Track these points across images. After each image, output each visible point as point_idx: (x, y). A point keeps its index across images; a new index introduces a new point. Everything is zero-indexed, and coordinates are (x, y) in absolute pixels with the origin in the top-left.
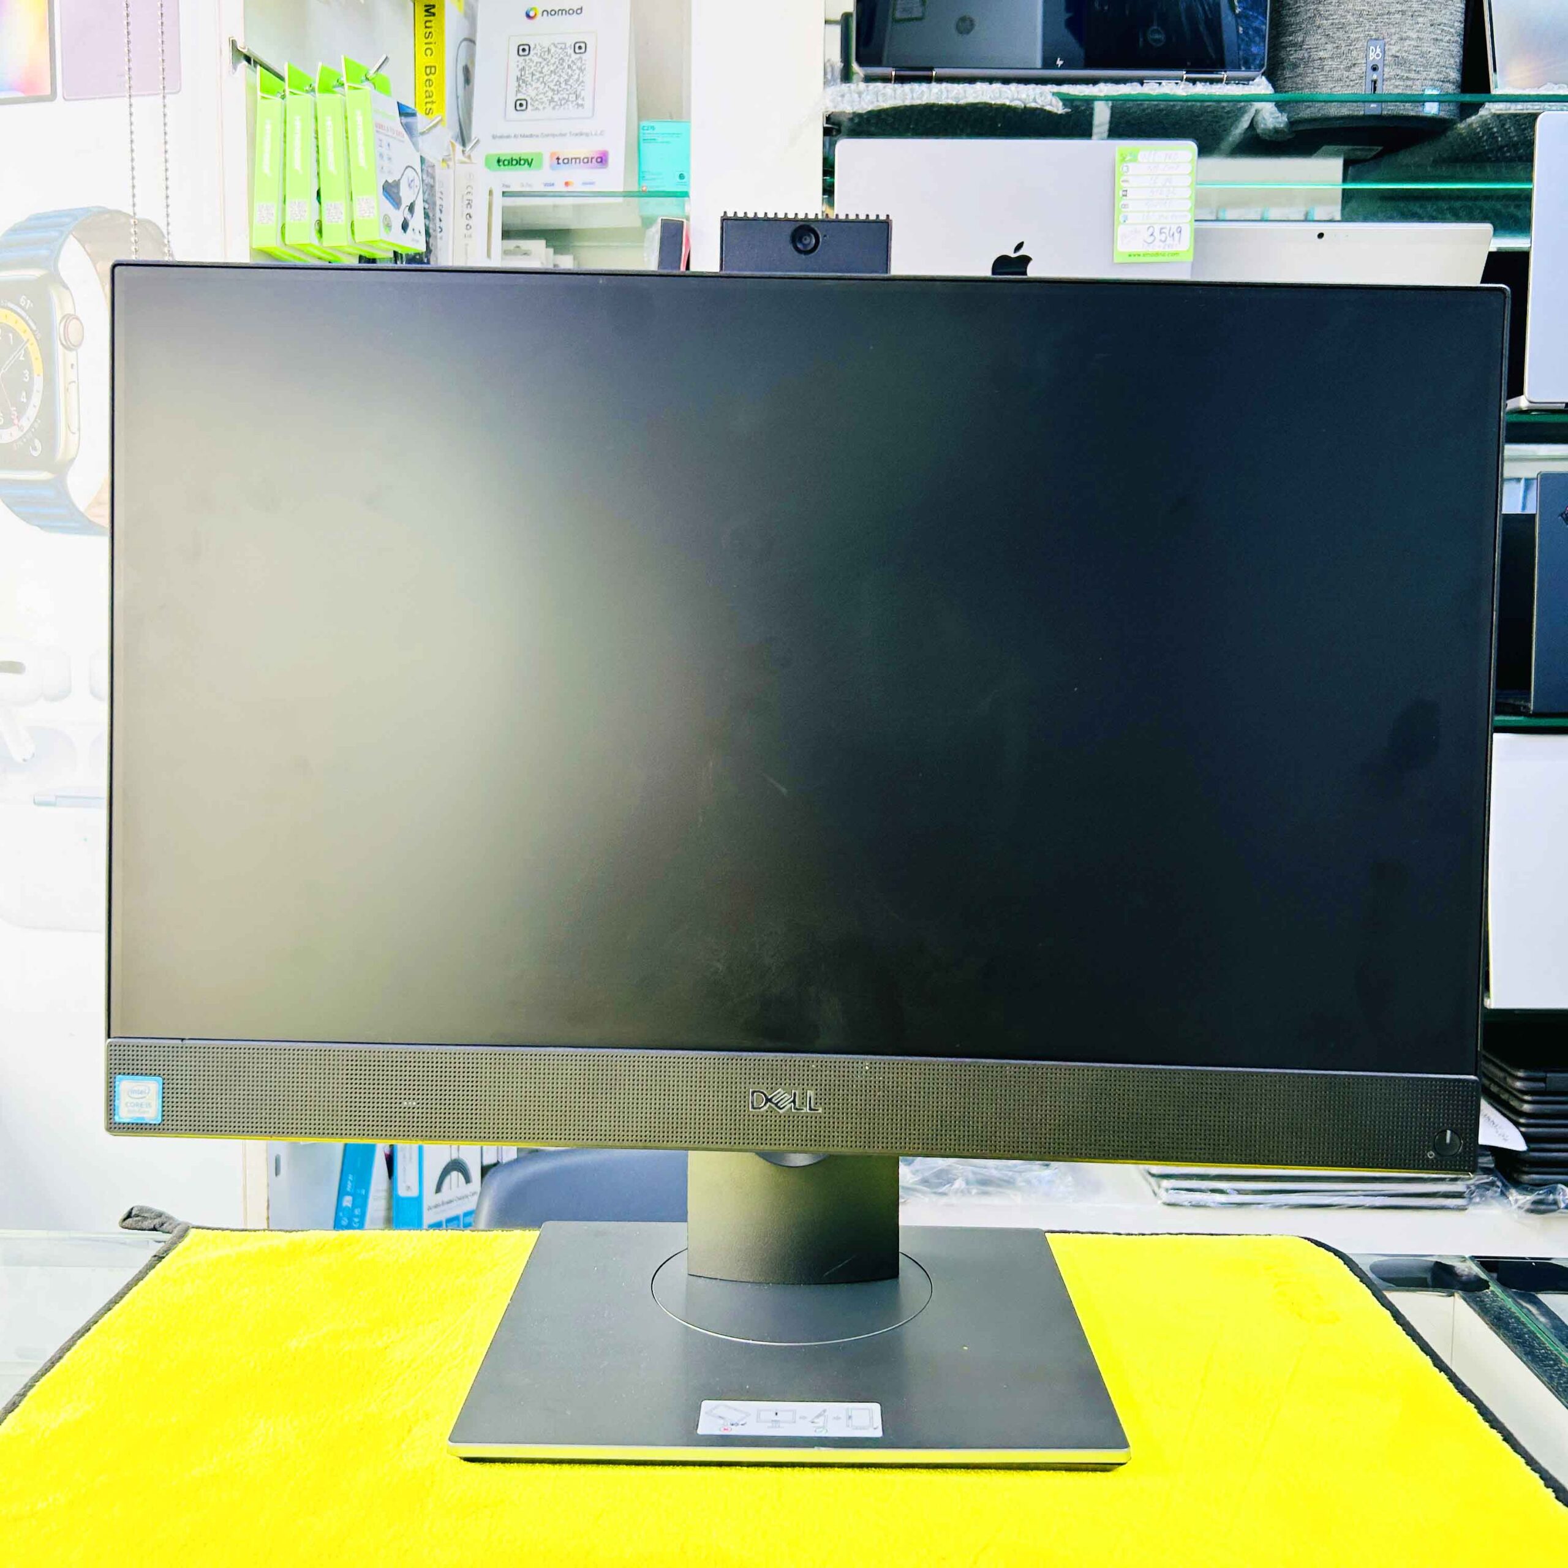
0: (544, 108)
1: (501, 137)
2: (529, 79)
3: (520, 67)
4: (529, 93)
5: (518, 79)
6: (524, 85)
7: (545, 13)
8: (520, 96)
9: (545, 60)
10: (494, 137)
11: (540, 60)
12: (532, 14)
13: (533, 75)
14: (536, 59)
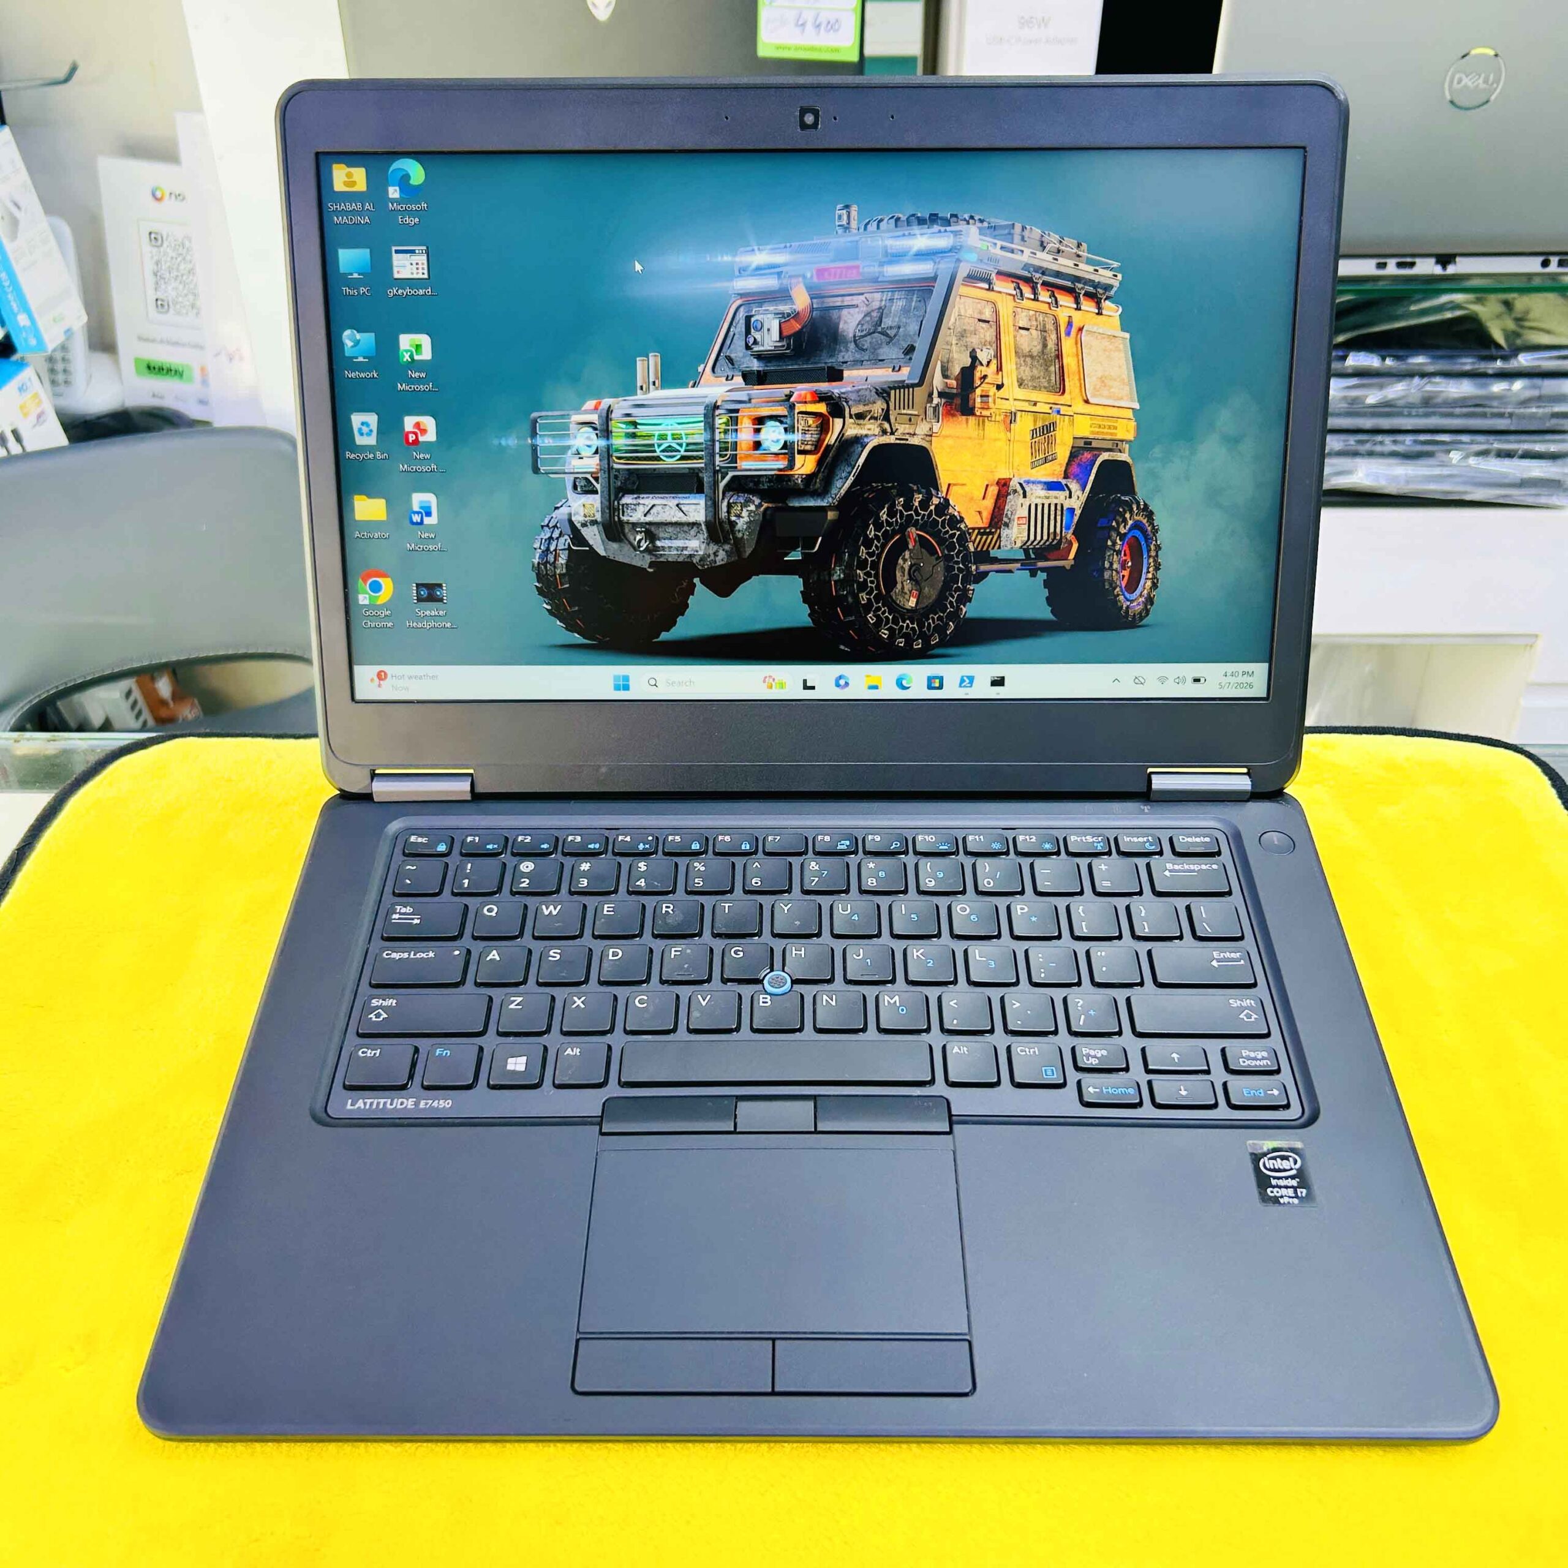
0: (187, 314)
1: (147, 340)
2: (167, 276)
3: (155, 258)
4: (169, 292)
5: (155, 274)
6: (162, 282)
7: (173, 197)
8: (160, 295)
9: (181, 254)
10: (140, 338)
11: (174, 255)
12: (159, 194)
13: (170, 273)
14: (171, 254)
